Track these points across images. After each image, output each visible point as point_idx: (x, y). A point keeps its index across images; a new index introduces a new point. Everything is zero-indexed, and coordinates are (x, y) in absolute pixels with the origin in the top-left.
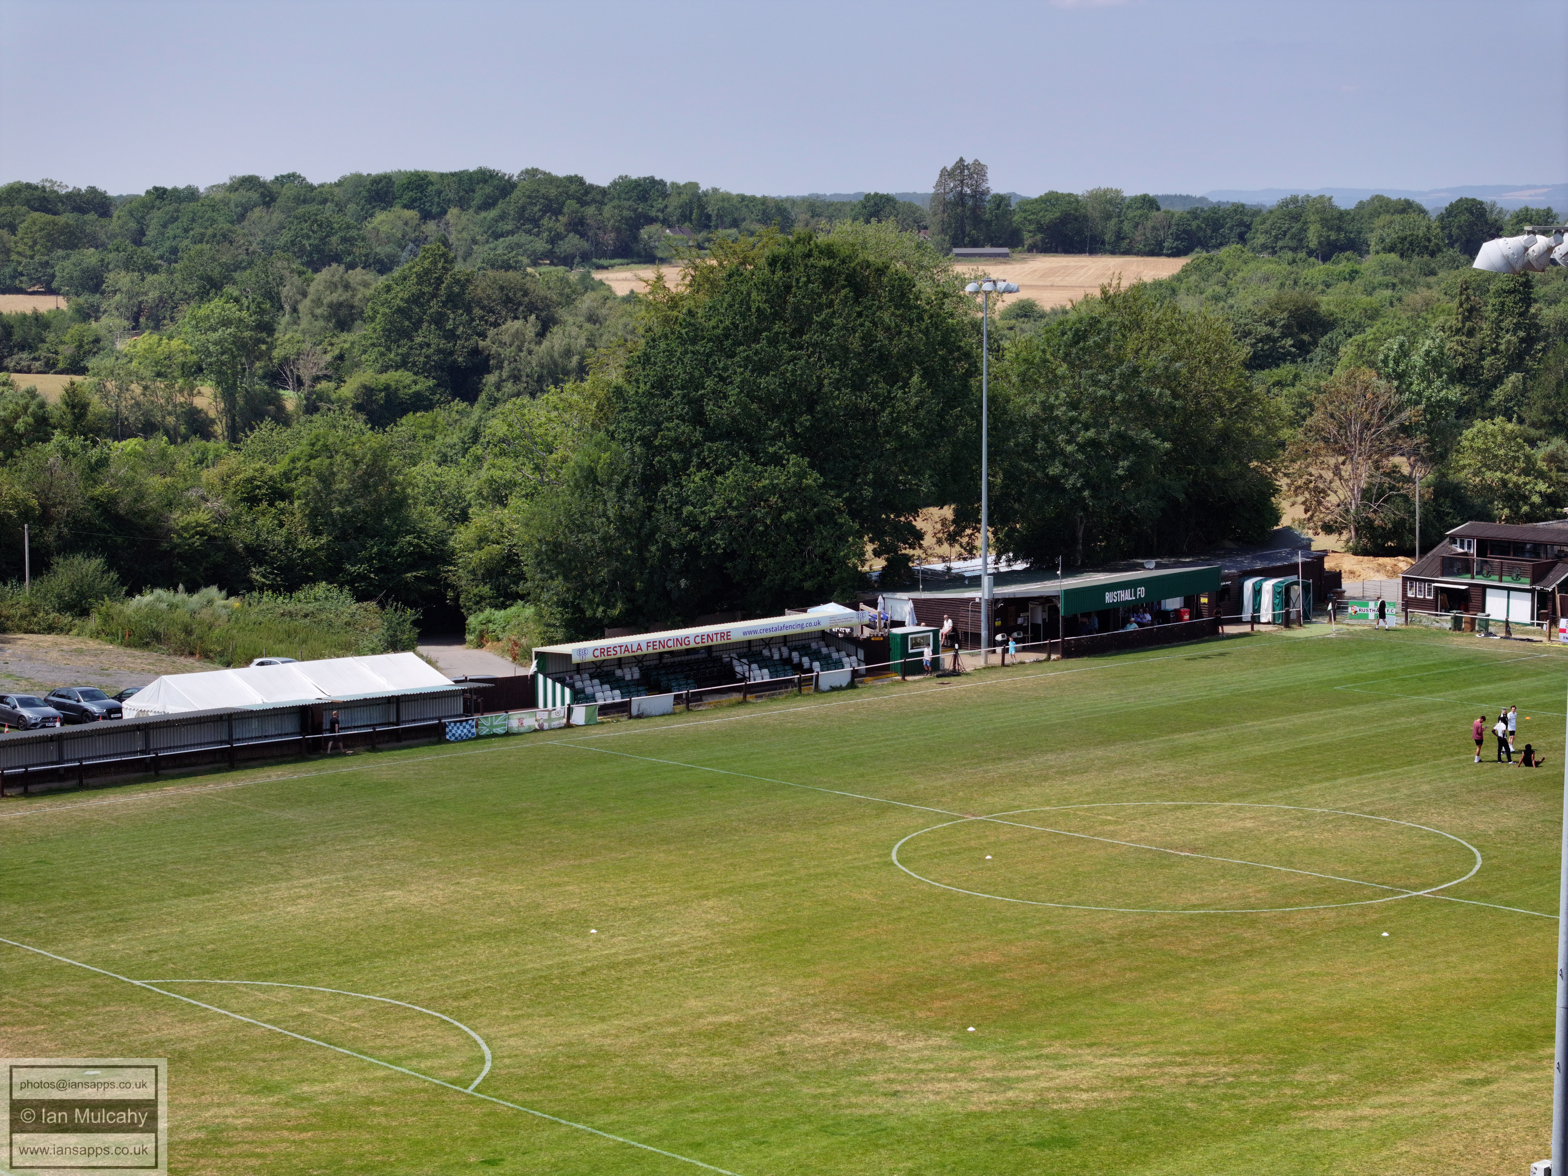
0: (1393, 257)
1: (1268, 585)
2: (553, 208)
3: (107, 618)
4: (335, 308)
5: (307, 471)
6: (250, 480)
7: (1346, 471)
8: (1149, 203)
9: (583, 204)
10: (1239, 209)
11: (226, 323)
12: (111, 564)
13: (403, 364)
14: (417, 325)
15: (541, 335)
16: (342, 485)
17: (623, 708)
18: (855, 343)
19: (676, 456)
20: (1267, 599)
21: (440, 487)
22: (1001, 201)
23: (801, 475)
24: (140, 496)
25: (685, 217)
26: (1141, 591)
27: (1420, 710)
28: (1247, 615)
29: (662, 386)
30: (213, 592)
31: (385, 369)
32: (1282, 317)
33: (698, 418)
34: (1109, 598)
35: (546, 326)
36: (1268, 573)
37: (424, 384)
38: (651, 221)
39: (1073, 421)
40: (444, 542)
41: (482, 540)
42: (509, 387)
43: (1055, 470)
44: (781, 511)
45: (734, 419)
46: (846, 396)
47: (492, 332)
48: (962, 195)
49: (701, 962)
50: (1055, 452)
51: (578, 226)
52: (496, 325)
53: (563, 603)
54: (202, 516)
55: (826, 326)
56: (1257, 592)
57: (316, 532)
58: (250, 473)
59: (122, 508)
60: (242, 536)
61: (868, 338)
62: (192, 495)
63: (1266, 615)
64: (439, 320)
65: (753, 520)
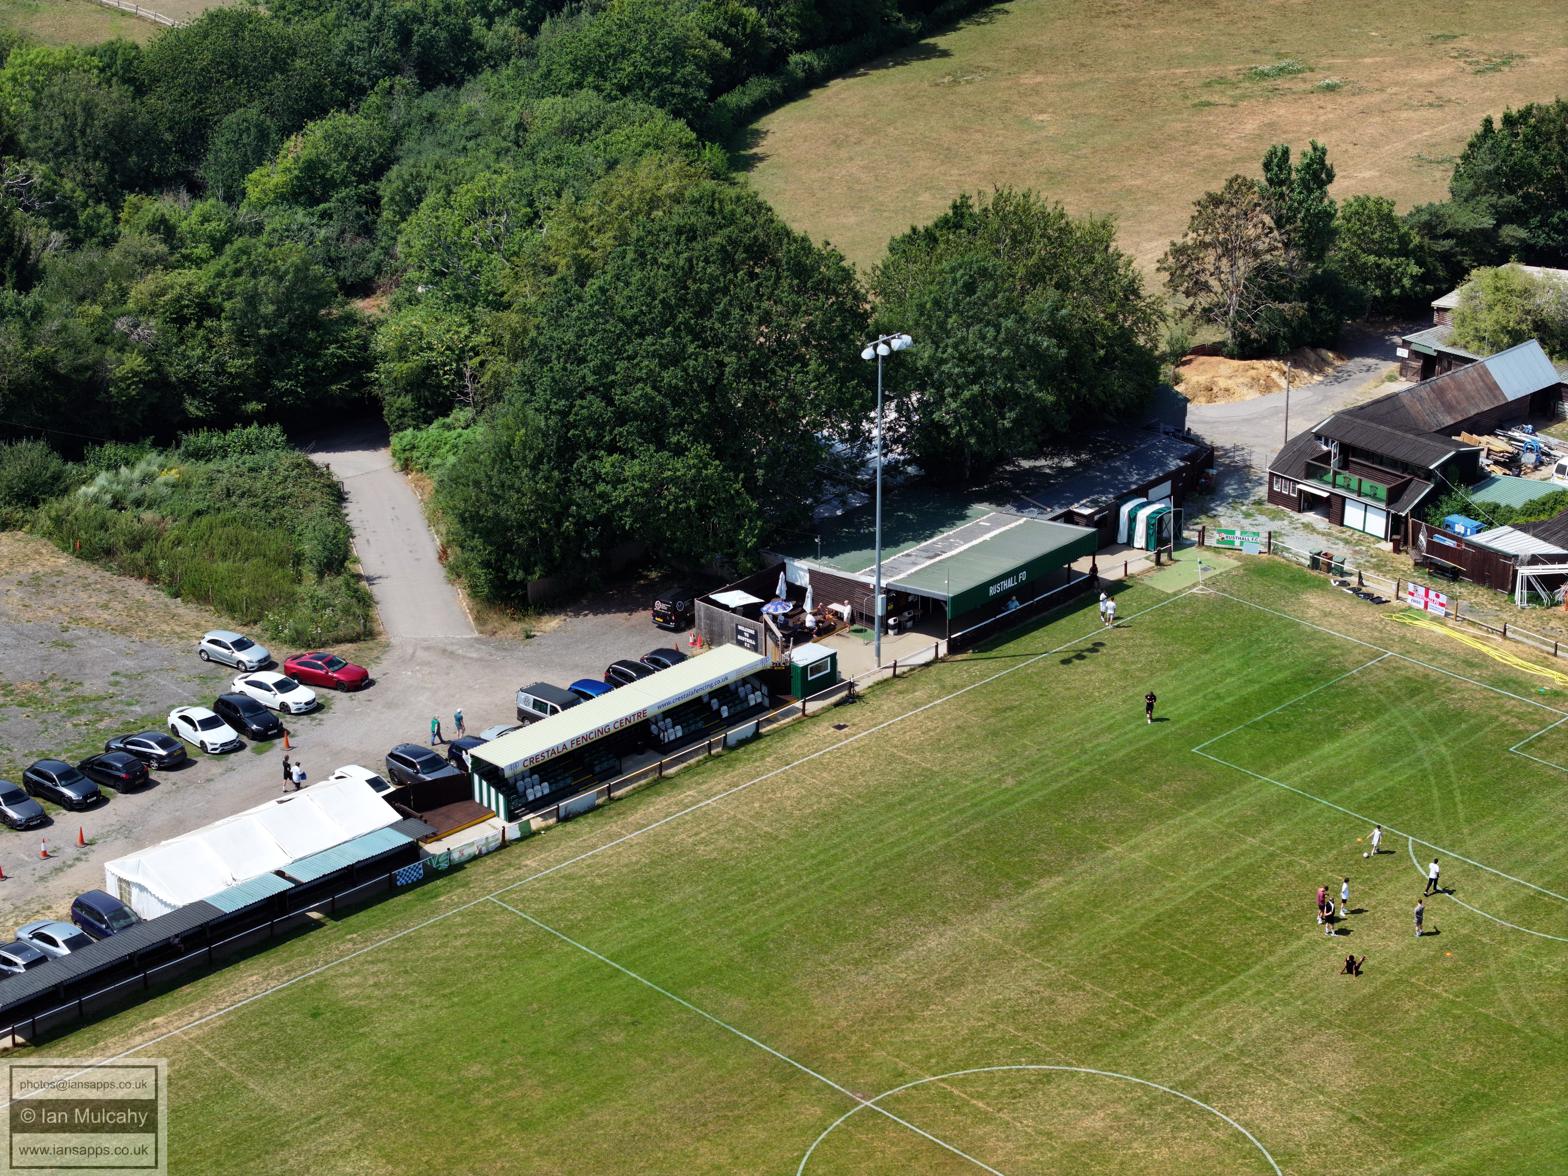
1: (1143, 515)
3: (58, 520)
6: (178, 299)
16: (268, 310)
19: (589, 434)
20: (1141, 528)
24: (75, 347)
26: (1023, 576)
28: (1123, 538)
34: (992, 591)
40: (365, 347)
41: (402, 352)
44: (684, 499)
54: (135, 356)
56: (1132, 519)
57: (244, 355)
58: (177, 291)
59: (61, 365)
60: (174, 371)
62: (124, 325)
63: (1140, 540)
65: (658, 507)
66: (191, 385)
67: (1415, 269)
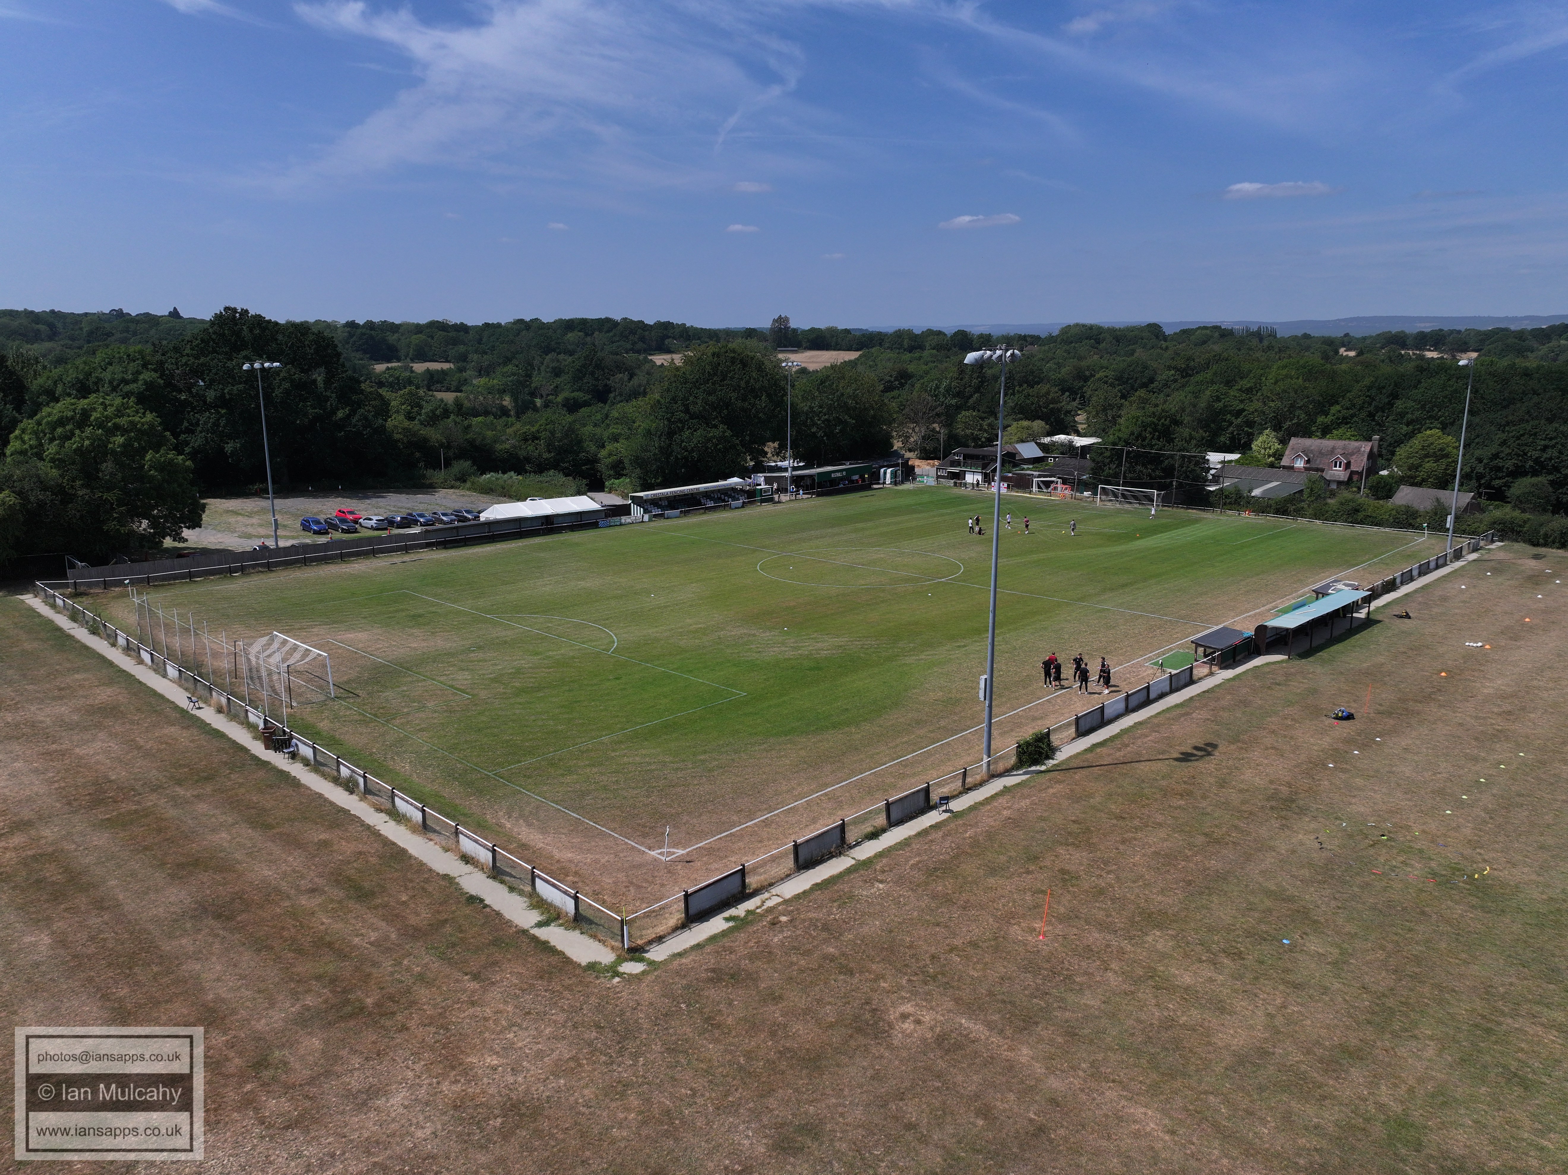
0: (935, 351)
1: (889, 471)
2: (633, 332)
3: (473, 483)
4: (554, 369)
5: (545, 430)
6: (525, 433)
7: (917, 429)
8: (847, 331)
9: (644, 331)
10: (880, 333)
11: (514, 374)
12: (474, 464)
13: (579, 390)
14: (584, 376)
15: (630, 380)
16: (558, 435)
17: (661, 516)
18: (743, 384)
19: (680, 425)
20: (888, 476)
21: (594, 435)
22: (795, 331)
23: (724, 432)
24: (484, 439)
25: (681, 336)
26: (844, 473)
27: (943, 515)
28: (881, 481)
29: (674, 400)
30: (512, 473)
31: (573, 391)
32: (894, 374)
33: (687, 411)
34: (833, 475)
35: (631, 376)
36: (889, 467)
37: (587, 397)
38: (669, 337)
39: (820, 412)
40: (596, 455)
41: (610, 455)
42: (618, 398)
43: (814, 430)
44: (717, 445)
45: (700, 412)
46: (739, 404)
47: (612, 378)
48: (781, 328)
49: (691, 606)
50: (814, 424)
51: (642, 339)
52: (613, 375)
53: (640, 478)
54: (507, 446)
55: (732, 378)
56: (885, 473)
57: (550, 452)
58: (525, 430)
59: (478, 443)
60: (522, 454)
61: (747, 382)
62: (503, 438)
63: (888, 481)
64: (592, 373)
65: (707, 448)
66: (528, 460)
67: (986, 435)
